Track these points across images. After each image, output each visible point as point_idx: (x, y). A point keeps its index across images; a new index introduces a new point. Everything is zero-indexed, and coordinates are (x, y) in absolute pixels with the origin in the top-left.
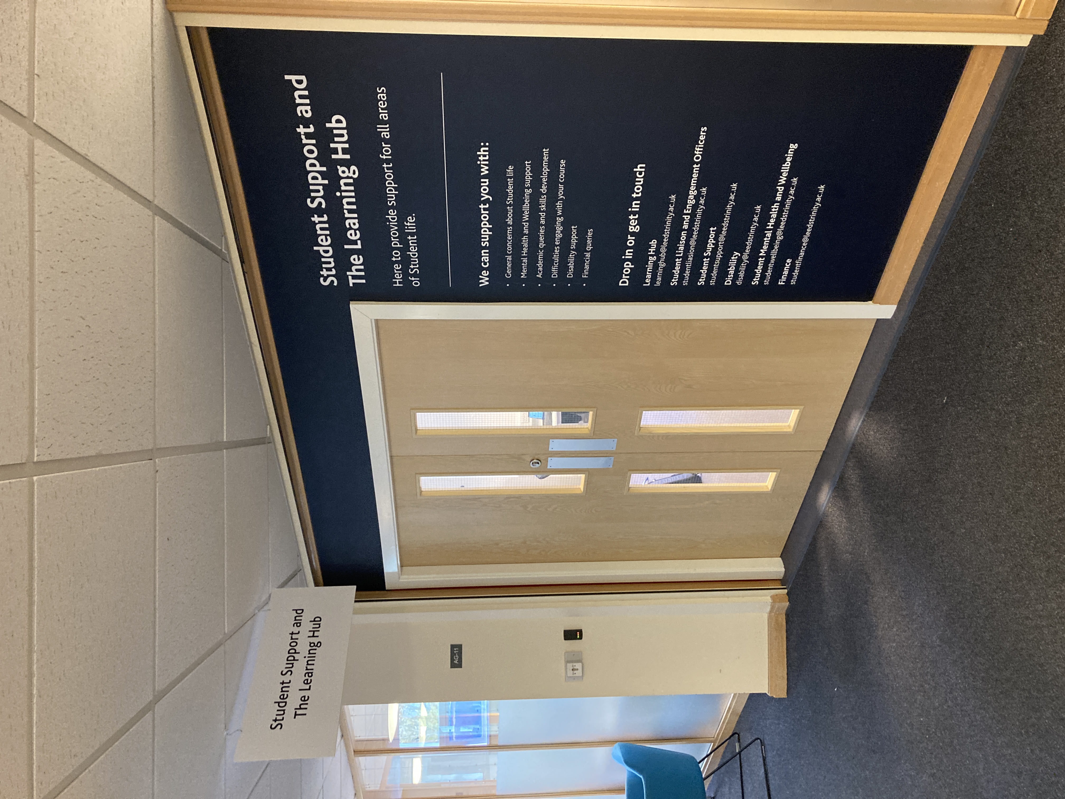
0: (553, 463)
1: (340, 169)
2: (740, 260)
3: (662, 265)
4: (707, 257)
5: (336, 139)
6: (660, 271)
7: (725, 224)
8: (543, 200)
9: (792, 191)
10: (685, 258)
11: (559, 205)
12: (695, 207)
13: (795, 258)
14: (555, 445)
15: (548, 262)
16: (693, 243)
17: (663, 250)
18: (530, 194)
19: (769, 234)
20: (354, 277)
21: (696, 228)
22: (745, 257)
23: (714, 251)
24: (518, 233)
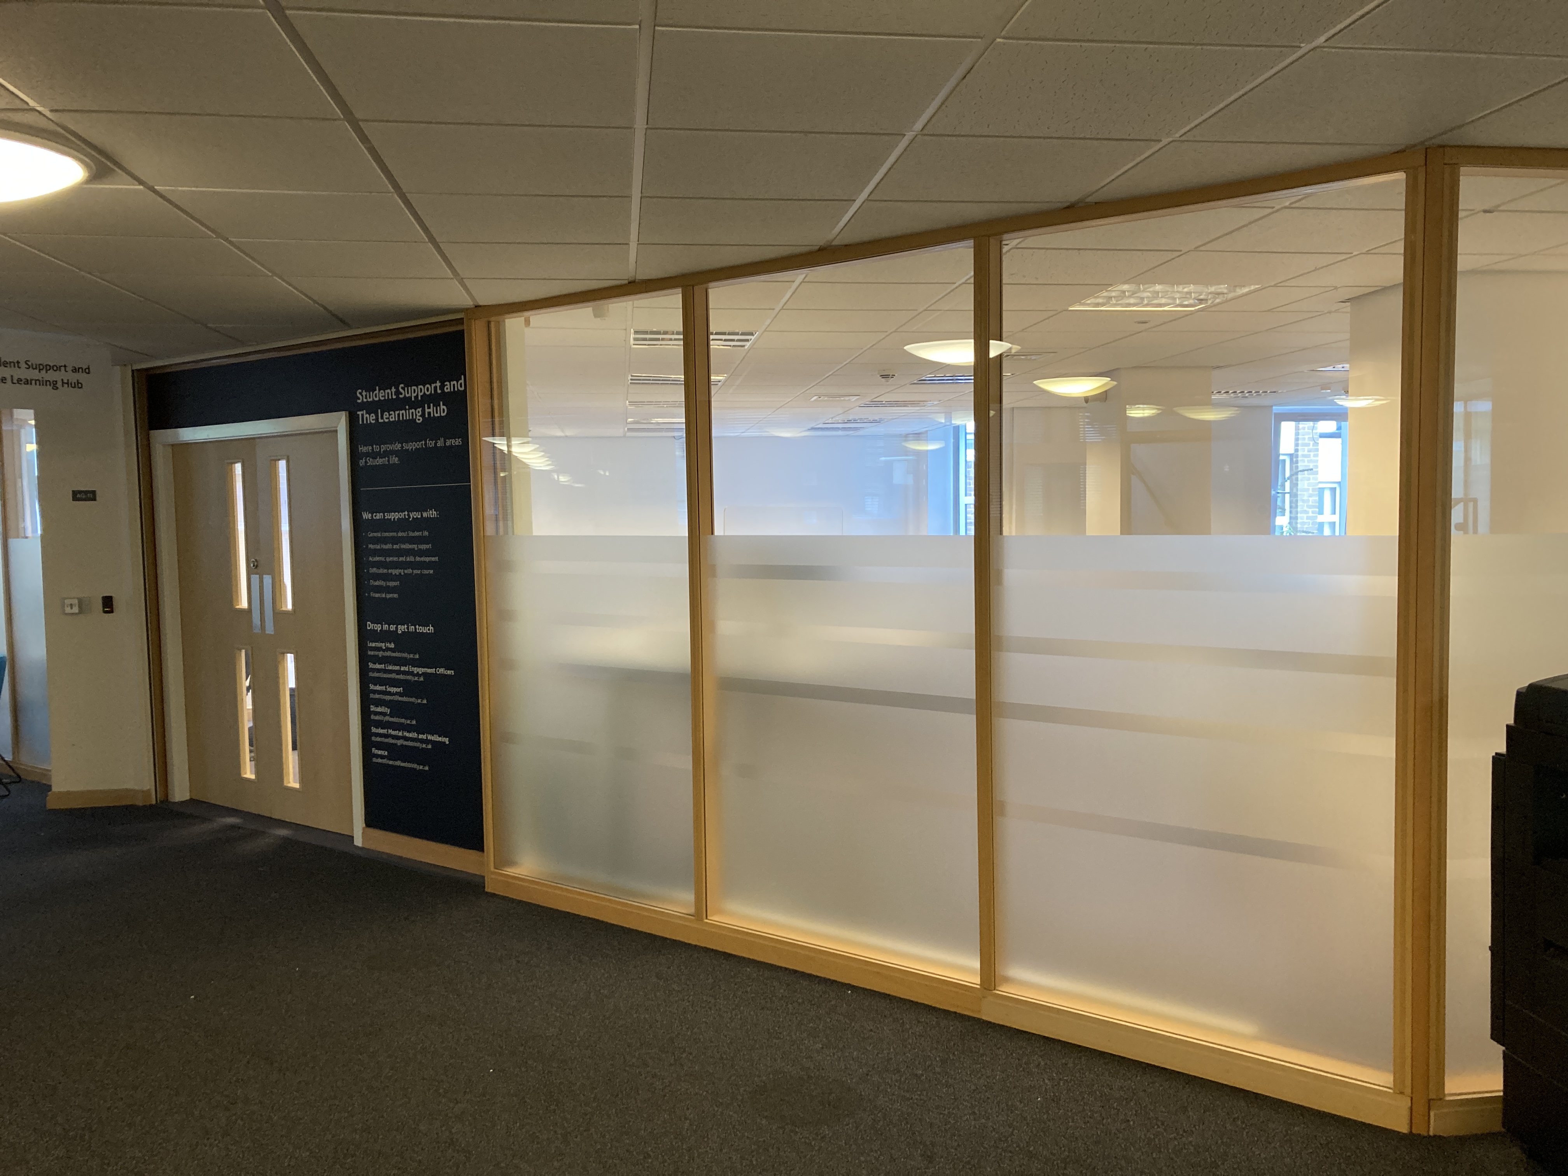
0: (255, 578)
1: (420, 410)
2: (384, 714)
3: (381, 654)
4: (386, 688)
5: (435, 408)
6: (376, 653)
7: (405, 699)
8: (411, 559)
9: (424, 746)
10: (385, 671)
11: (409, 571)
12: (412, 673)
13: (389, 758)
14: (267, 579)
15: (379, 565)
16: (393, 676)
17: (389, 654)
18: (414, 549)
19: (400, 734)
20: (363, 415)
21: (401, 677)
22: (387, 718)
23: (390, 693)
24: (395, 541)
